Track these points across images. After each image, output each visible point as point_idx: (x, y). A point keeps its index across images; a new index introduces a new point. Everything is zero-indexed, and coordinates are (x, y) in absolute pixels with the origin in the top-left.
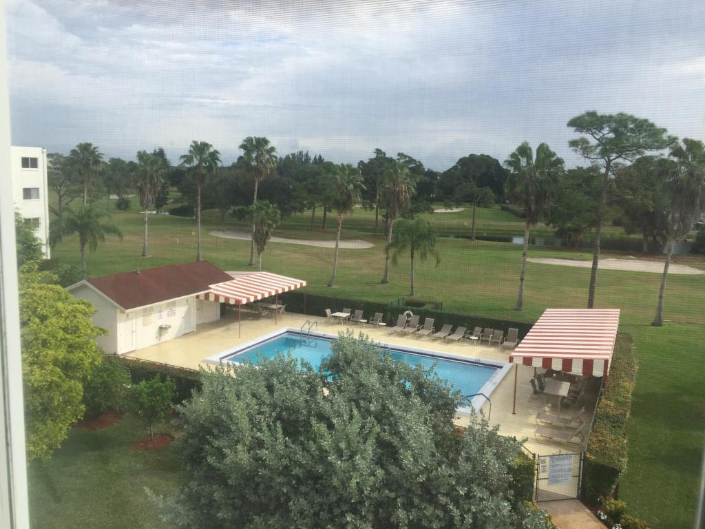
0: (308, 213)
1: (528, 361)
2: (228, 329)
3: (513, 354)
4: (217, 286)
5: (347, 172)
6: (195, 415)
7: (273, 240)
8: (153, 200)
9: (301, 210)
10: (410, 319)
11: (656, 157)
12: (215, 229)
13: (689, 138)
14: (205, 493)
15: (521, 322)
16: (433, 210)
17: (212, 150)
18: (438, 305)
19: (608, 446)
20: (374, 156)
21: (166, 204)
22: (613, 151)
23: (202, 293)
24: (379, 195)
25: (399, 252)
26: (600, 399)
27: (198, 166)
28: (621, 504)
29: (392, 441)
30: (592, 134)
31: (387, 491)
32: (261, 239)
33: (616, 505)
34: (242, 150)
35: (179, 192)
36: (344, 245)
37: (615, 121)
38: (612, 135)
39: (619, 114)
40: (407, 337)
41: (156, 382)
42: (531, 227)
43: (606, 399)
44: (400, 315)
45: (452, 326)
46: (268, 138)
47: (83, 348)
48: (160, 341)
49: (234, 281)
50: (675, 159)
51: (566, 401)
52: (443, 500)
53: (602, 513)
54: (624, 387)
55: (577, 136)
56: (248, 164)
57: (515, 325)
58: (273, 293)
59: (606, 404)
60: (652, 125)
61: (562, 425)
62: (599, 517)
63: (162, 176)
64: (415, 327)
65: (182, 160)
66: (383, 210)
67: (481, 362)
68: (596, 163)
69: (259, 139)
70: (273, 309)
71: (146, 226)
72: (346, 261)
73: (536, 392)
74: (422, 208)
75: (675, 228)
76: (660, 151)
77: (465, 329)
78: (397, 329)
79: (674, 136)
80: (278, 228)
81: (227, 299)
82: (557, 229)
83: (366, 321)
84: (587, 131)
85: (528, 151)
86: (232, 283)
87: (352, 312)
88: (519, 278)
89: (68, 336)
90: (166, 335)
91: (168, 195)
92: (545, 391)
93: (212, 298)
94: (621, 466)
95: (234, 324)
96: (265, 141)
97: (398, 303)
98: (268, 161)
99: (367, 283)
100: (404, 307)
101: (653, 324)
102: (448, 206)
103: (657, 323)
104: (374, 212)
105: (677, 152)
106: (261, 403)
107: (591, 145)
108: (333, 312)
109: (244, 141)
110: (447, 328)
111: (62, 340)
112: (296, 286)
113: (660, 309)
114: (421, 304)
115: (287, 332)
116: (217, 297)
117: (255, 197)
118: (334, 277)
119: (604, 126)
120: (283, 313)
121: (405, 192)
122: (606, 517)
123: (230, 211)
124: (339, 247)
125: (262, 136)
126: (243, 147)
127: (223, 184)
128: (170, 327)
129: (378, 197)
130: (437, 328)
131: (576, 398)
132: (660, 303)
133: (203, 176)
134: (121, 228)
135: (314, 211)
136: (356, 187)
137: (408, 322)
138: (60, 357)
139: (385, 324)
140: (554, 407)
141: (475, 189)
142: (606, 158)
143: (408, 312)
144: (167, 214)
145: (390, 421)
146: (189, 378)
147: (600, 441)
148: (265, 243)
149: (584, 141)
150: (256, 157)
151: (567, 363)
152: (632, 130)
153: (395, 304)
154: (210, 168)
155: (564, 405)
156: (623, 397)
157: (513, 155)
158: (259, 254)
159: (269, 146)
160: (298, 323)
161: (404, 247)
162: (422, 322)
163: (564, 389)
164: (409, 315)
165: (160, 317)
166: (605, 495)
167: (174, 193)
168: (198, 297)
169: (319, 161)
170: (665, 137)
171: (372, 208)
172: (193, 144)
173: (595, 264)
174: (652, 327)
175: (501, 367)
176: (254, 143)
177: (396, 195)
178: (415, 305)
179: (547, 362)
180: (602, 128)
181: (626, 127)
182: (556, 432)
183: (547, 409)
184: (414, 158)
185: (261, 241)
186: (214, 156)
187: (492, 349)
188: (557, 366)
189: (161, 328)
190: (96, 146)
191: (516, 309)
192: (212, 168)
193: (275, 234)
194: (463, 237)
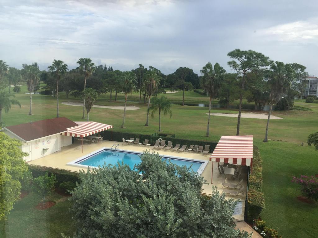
0: (108, 94)
1: (218, 160)
2: (76, 149)
3: (211, 157)
4: (71, 129)
5: (129, 75)
6: (81, 195)
7: (94, 106)
8: (34, 87)
9: (105, 92)
10: (161, 142)
11: (265, 69)
12: (64, 101)
13: (278, 61)
14: (90, 234)
15: (211, 142)
16: (166, 92)
17: (63, 64)
18: (173, 136)
19: (256, 197)
20: (139, 67)
21: (39, 89)
22: (247, 66)
23: (63, 133)
24: (144, 86)
25: (154, 111)
26: (249, 176)
27: (57, 72)
28: (263, 222)
29: (182, 204)
30: (238, 59)
31: (182, 229)
32: (89, 106)
33: (261, 223)
34: (78, 64)
35: (45, 83)
36: (128, 108)
37: (248, 54)
38: (246, 60)
39: (249, 50)
40: (160, 150)
41: (46, 176)
42: (212, 99)
43: (252, 175)
44: (157, 140)
45: (180, 145)
46: (91, 59)
47: (19, 164)
48: (43, 156)
49: (79, 126)
50: (273, 70)
51: (234, 177)
52: (208, 231)
53: (255, 227)
54: (258, 170)
55: (231, 60)
56: (81, 71)
57: (208, 143)
58: (98, 132)
59: (252, 177)
60: (263, 56)
61: (233, 188)
62: (254, 229)
63: (39, 76)
64: (163, 146)
65: (49, 69)
66: (143, 92)
67: (194, 160)
68: (239, 72)
69: (86, 59)
70: (97, 139)
71: (31, 100)
72: (128, 116)
73: (220, 173)
74: (161, 91)
75: (273, 100)
76: (267, 67)
77: (186, 146)
78: (155, 146)
79: (272, 60)
80: (97, 101)
81: (76, 135)
82: (220, 100)
83: (141, 143)
84: (236, 58)
85: (211, 67)
86: (78, 127)
87: (135, 140)
88: (207, 122)
89: (11, 158)
90: (46, 153)
91: (40, 85)
92: (224, 173)
93: (68, 135)
94: (263, 206)
95: (79, 146)
96: (90, 61)
97: (155, 135)
98: (91, 69)
99: (139, 126)
100: (158, 137)
101: (264, 141)
102: (172, 90)
103: (266, 141)
104: (139, 93)
105: (273, 67)
106: (114, 188)
107: (237, 64)
108: (126, 139)
109: (79, 60)
110: (178, 146)
111: (9, 160)
112: (108, 128)
113: (267, 135)
114: (165, 135)
115: (105, 149)
116: (71, 134)
117: (85, 86)
118: (123, 123)
119: (243, 56)
120: (102, 141)
121: (155, 84)
122: (257, 228)
123: (71, 93)
124: (126, 109)
125: (88, 58)
126: (78, 62)
127: (67, 80)
128: (48, 149)
129: (143, 86)
130: (174, 146)
131: (238, 175)
132: (267, 132)
133: (60, 76)
134: (19, 101)
135: (111, 93)
136: (133, 81)
137: (160, 143)
138: (10, 169)
139: (150, 145)
140: (229, 180)
141: (184, 83)
142: (244, 70)
143: (160, 139)
144: (38, 94)
145: (177, 194)
146: (62, 173)
147: (253, 195)
148: (90, 108)
149: (234, 62)
150: (85, 68)
151: (235, 160)
152: (255, 58)
153: (154, 135)
154: (63, 73)
155: (232, 179)
156: (259, 174)
157: (204, 68)
158: (88, 113)
159: (91, 63)
160: (109, 145)
161: (156, 109)
162: (166, 143)
163: (232, 172)
164: (160, 140)
165: (43, 144)
166: (256, 219)
167: (43, 84)
168: (61, 134)
169: (111, 69)
170: (268, 61)
171: (138, 91)
172: (54, 61)
173: (240, 115)
174: (264, 143)
175: (204, 163)
176: (84, 60)
177: (151, 85)
178: (163, 136)
179: (226, 160)
180: (242, 57)
181: (252, 56)
182: (231, 191)
183: (226, 181)
184: (157, 69)
185: (88, 107)
186: (65, 67)
187: (198, 155)
188: (231, 162)
189: (44, 149)
190: (5, 62)
191: (206, 136)
192: (64, 73)
193: (95, 104)
194: (179, 104)
